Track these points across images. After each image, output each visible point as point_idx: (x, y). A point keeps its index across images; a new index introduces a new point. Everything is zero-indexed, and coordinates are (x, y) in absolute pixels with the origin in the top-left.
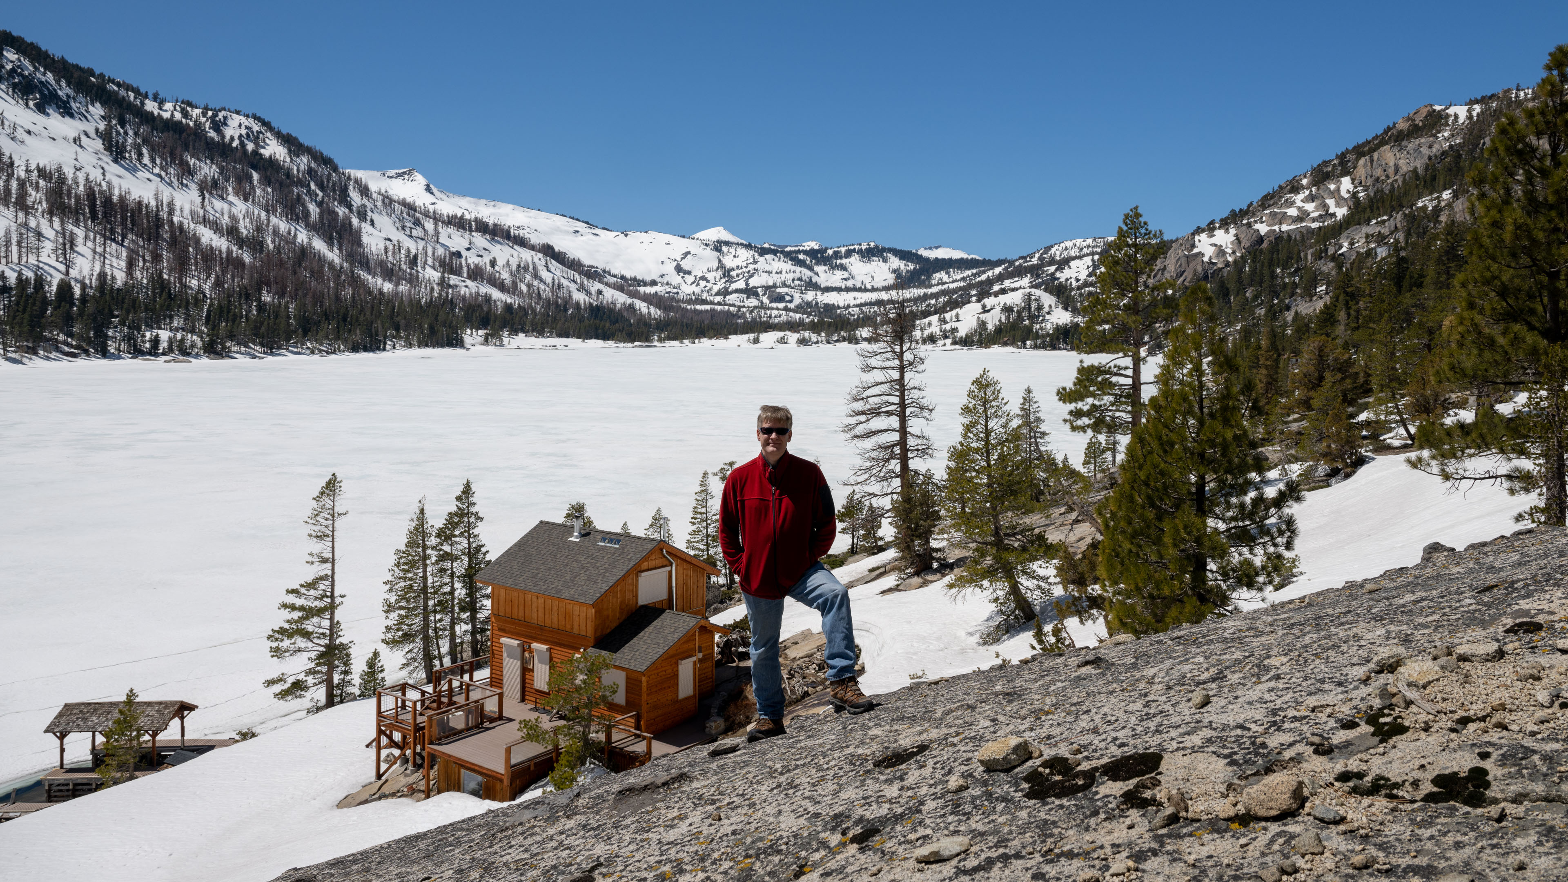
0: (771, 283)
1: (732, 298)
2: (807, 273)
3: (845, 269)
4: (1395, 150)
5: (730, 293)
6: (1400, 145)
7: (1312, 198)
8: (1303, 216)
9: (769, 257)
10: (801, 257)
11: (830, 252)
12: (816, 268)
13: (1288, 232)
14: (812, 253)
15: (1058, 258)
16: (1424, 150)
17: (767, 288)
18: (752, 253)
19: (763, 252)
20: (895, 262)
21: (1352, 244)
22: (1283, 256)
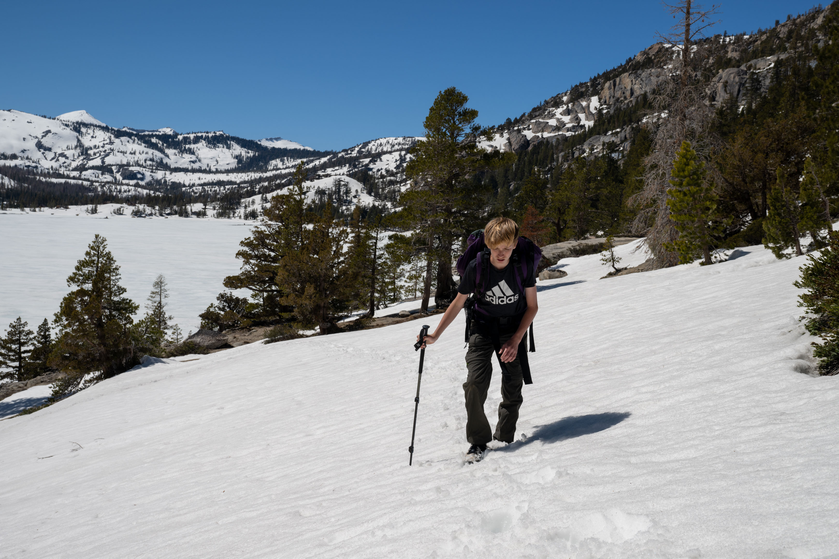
0: (125, 162)
1: (88, 174)
2: (158, 155)
3: (193, 153)
4: (632, 77)
5: (86, 169)
6: (636, 73)
7: (568, 112)
8: (561, 126)
9: (124, 139)
10: (154, 140)
11: (180, 137)
12: (167, 151)
13: (547, 138)
14: (164, 138)
15: (373, 152)
16: (654, 79)
17: (121, 166)
18: (109, 134)
19: (119, 134)
20: (238, 150)
21: (592, 149)
22: (540, 156)
